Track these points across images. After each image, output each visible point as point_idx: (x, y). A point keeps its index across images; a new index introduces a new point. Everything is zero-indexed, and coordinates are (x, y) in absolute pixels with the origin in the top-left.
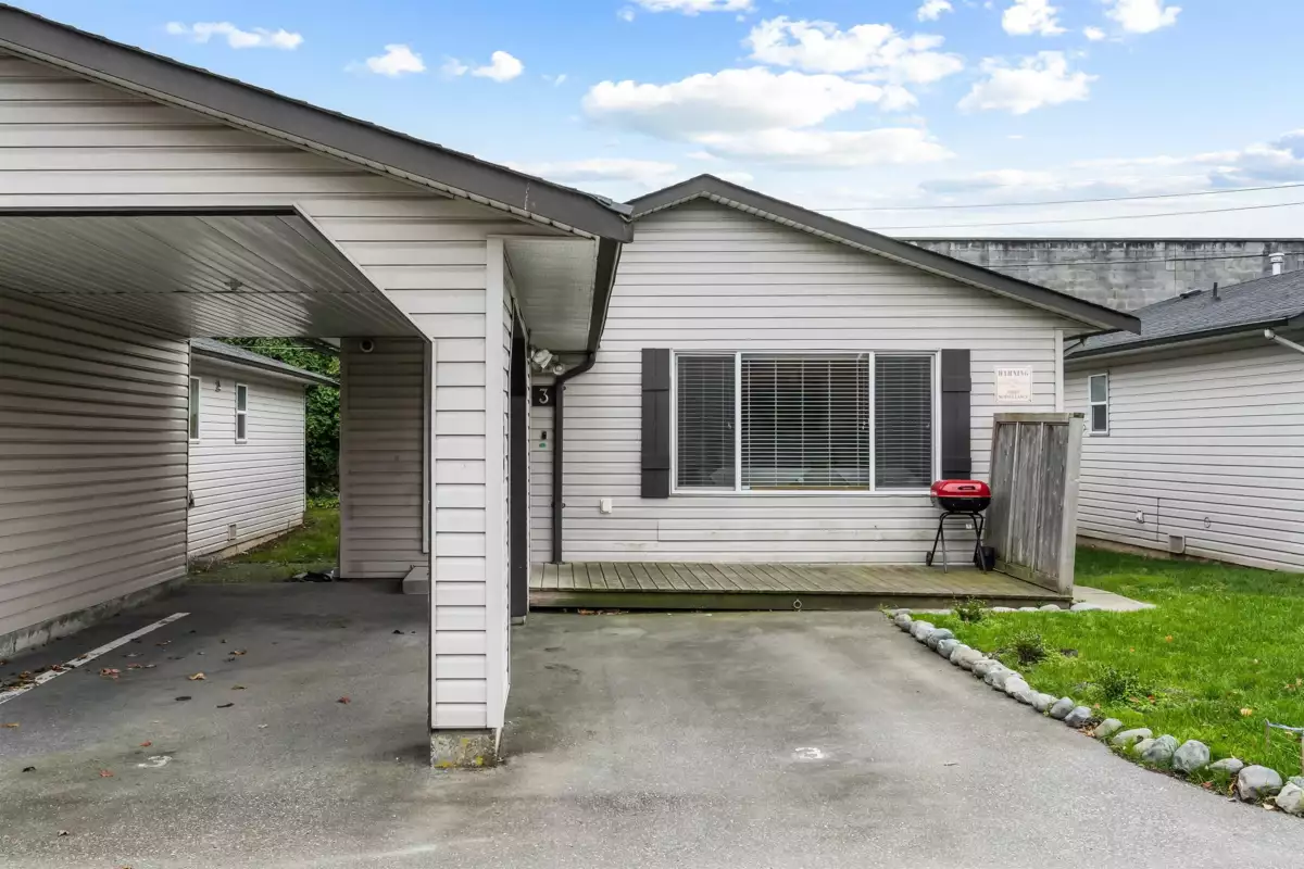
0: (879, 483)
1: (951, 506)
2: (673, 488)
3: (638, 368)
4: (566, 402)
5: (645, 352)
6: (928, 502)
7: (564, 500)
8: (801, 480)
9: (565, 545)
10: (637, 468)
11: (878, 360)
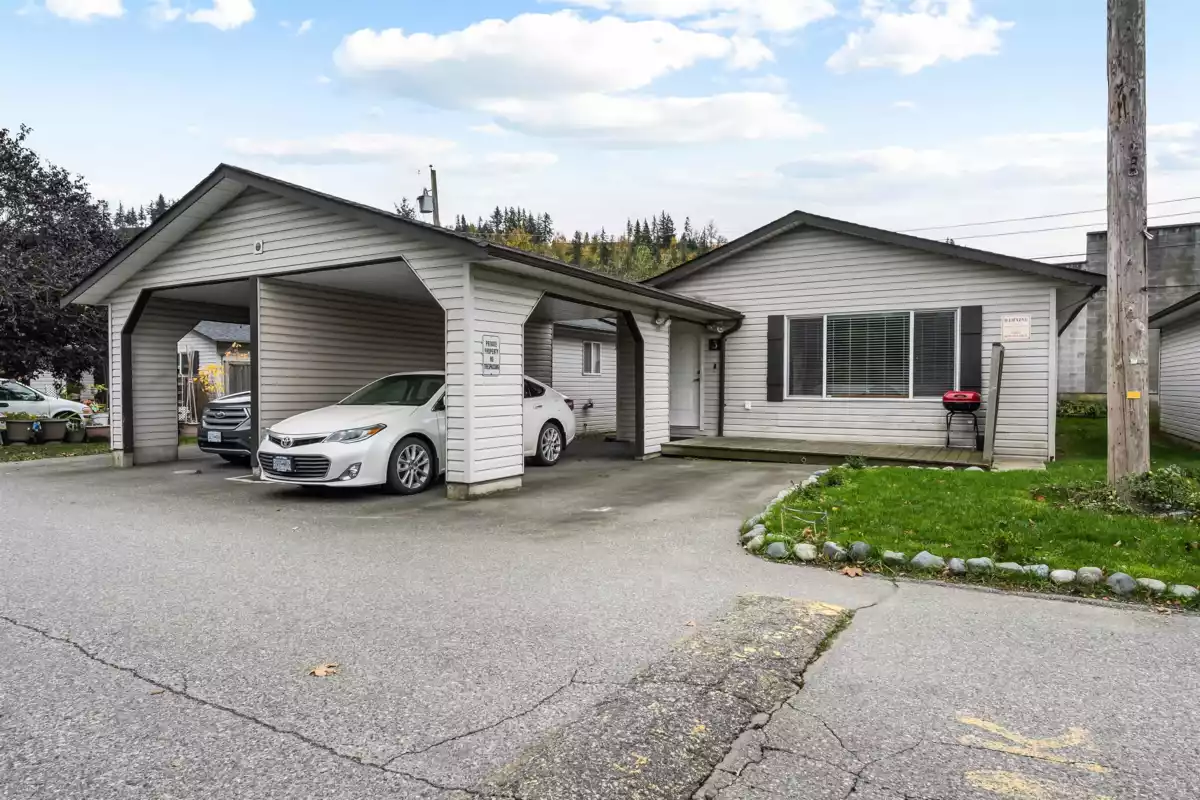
0: (916, 394)
1: (951, 407)
2: (786, 395)
3: (766, 327)
4: (727, 347)
5: (770, 318)
6: (941, 406)
7: (725, 402)
8: (868, 391)
9: (725, 427)
10: (765, 384)
11: (916, 316)
